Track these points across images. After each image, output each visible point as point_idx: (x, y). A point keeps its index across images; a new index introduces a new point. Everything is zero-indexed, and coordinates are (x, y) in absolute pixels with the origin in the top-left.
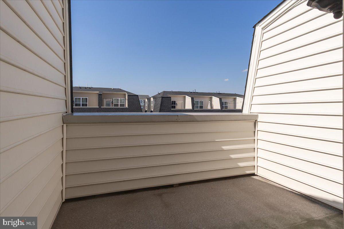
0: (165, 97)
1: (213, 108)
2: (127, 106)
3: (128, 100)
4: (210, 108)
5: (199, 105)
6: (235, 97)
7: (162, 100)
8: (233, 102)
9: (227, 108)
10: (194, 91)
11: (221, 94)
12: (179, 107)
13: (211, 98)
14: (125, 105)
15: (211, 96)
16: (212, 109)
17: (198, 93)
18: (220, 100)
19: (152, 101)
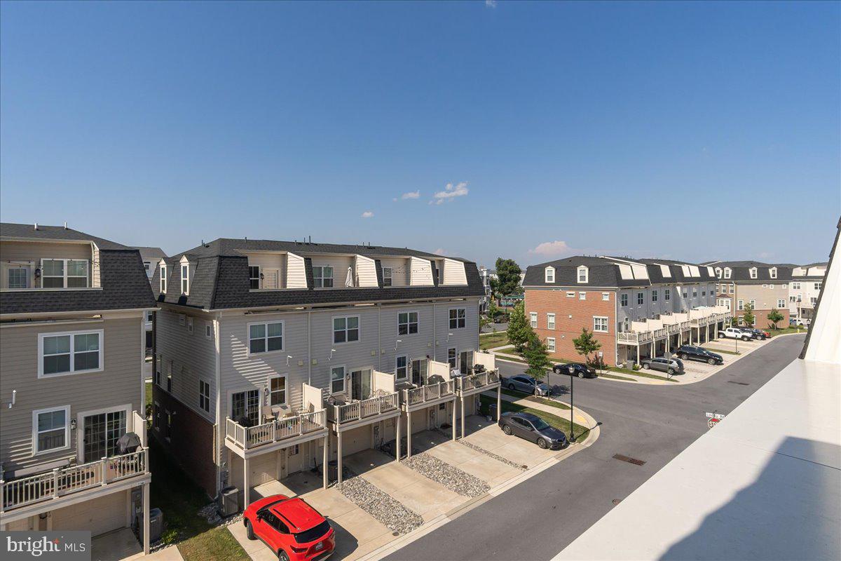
0: (228, 257)
1: (358, 285)
2: (96, 283)
3: (103, 264)
4: (351, 284)
5: (323, 278)
6: (408, 257)
7: (220, 264)
8: (402, 270)
9: (390, 285)
10: (307, 241)
11: (374, 248)
12: (268, 284)
13: (353, 260)
14: (90, 282)
15: (352, 255)
16: (356, 288)
17: (316, 245)
18: (378, 263)
19: (185, 268)
